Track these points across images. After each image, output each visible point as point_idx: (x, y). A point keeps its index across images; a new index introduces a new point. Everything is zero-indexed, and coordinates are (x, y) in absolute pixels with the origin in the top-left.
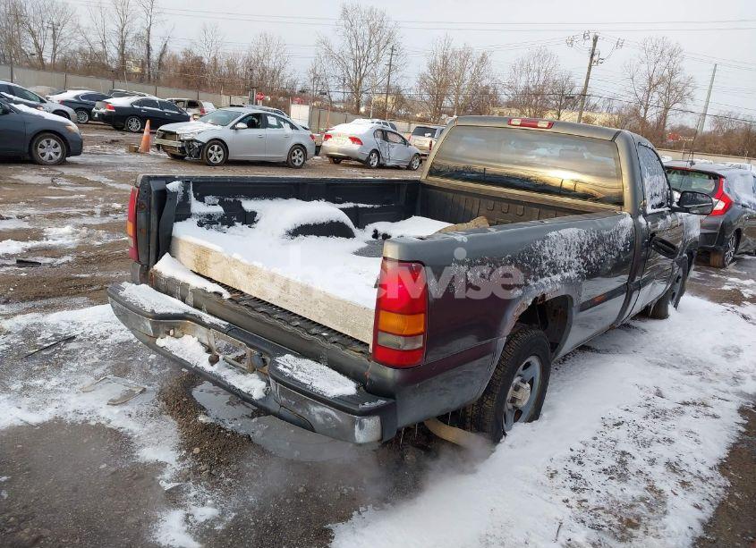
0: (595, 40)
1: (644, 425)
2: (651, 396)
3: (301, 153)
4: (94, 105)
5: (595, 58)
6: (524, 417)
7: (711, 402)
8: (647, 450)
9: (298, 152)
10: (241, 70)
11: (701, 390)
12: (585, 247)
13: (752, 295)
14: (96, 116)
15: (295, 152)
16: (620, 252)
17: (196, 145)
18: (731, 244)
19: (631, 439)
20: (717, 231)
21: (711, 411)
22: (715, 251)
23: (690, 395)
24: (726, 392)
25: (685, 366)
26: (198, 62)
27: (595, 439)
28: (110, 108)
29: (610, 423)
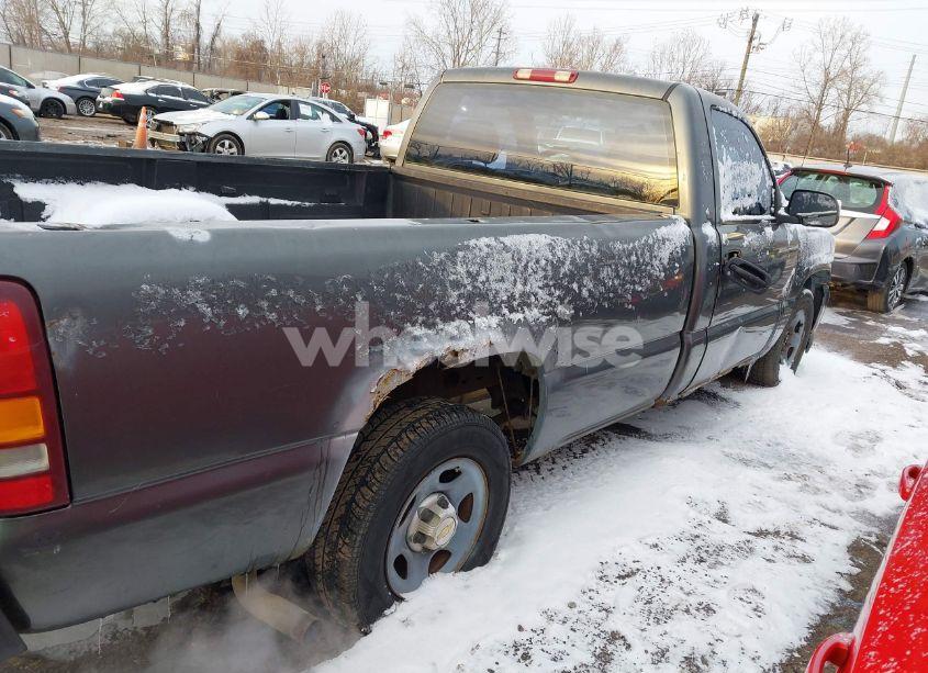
0: (755, 20)
1: (673, 577)
2: (705, 519)
3: (345, 153)
4: (98, 93)
5: (755, 43)
6: (453, 561)
7: (806, 531)
8: (660, 629)
9: (341, 152)
10: (312, 57)
11: (796, 508)
12: (566, 268)
13: (919, 352)
14: (101, 106)
15: (337, 151)
16: (655, 280)
17: (200, 140)
18: (899, 278)
19: (640, 605)
20: (877, 260)
21: (800, 548)
22: (874, 288)
23: (776, 517)
24: (838, 511)
25: (785, 465)
26: (259, 46)
27: (572, 605)
28: (118, 96)
29: (613, 572)
